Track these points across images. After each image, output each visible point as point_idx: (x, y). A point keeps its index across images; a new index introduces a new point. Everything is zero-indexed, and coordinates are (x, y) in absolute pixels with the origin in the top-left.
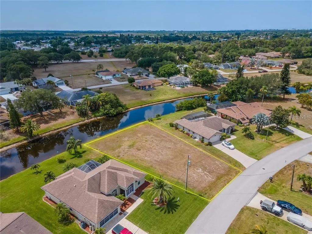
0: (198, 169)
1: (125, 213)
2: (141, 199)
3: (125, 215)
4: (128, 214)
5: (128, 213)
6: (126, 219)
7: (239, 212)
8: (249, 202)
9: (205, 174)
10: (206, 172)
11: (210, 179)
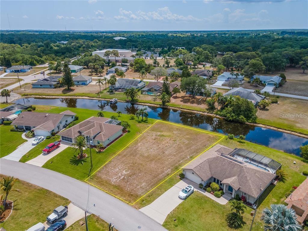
0: (126, 171)
9: (120, 177)
10: (123, 176)
11: (113, 180)
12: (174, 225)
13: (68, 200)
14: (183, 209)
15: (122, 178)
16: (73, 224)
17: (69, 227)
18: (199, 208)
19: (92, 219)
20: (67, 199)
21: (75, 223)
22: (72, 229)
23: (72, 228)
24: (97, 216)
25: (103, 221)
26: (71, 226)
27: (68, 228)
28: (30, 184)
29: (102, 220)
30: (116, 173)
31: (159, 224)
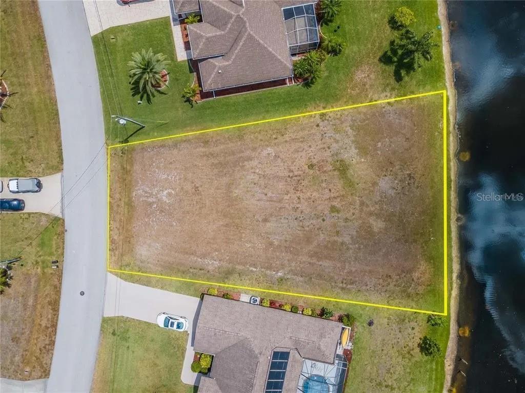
0: (169, 194)
1: (178, 22)
2: (183, 59)
3: (174, 20)
4: (172, 24)
5: (174, 25)
6: (167, 17)
7: (63, 150)
8: (61, 183)
9: (151, 195)
10: (154, 200)
11: (139, 189)
12: (114, 330)
13: (63, 164)
14: (142, 331)
15: (150, 200)
16: (33, 213)
17: (26, 213)
18: (155, 351)
19: (57, 226)
20: (62, 160)
21: (36, 213)
22: (27, 219)
23: (28, 217)
24: (66, 228)
25: (63, 243)
26: (29, 214)
27: (24, 214)
28: (49, 71)
29: (63, 239)
30: (156, 181)
31: (103, 313)
